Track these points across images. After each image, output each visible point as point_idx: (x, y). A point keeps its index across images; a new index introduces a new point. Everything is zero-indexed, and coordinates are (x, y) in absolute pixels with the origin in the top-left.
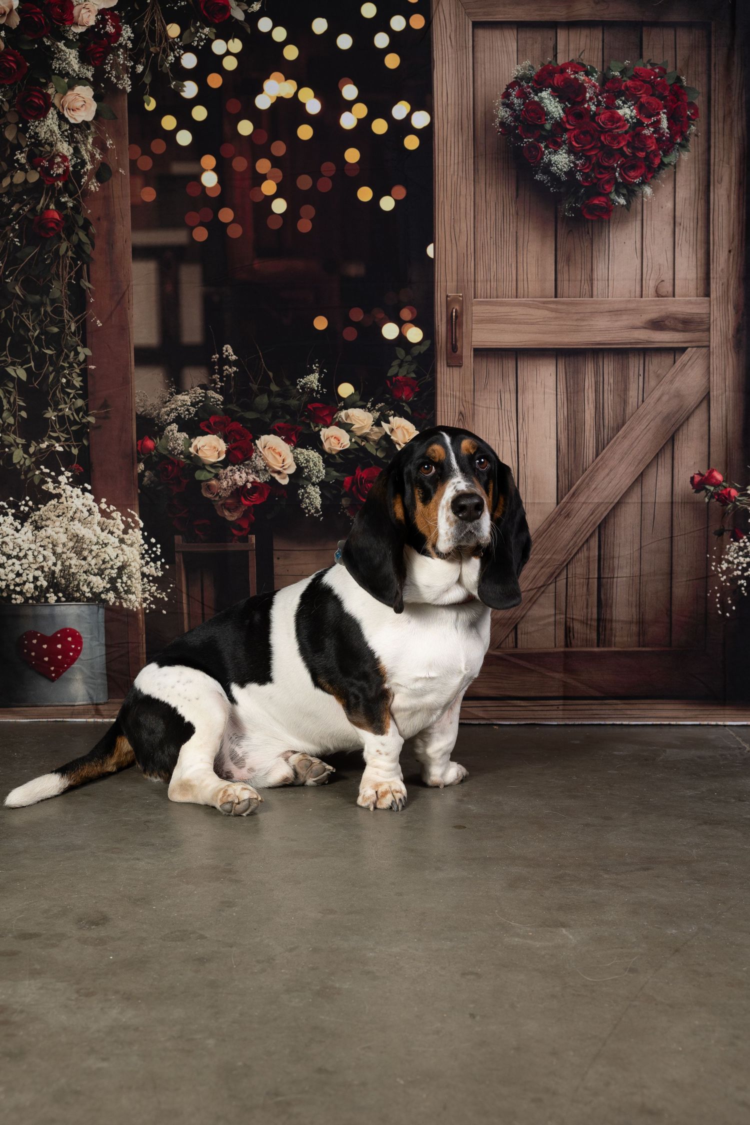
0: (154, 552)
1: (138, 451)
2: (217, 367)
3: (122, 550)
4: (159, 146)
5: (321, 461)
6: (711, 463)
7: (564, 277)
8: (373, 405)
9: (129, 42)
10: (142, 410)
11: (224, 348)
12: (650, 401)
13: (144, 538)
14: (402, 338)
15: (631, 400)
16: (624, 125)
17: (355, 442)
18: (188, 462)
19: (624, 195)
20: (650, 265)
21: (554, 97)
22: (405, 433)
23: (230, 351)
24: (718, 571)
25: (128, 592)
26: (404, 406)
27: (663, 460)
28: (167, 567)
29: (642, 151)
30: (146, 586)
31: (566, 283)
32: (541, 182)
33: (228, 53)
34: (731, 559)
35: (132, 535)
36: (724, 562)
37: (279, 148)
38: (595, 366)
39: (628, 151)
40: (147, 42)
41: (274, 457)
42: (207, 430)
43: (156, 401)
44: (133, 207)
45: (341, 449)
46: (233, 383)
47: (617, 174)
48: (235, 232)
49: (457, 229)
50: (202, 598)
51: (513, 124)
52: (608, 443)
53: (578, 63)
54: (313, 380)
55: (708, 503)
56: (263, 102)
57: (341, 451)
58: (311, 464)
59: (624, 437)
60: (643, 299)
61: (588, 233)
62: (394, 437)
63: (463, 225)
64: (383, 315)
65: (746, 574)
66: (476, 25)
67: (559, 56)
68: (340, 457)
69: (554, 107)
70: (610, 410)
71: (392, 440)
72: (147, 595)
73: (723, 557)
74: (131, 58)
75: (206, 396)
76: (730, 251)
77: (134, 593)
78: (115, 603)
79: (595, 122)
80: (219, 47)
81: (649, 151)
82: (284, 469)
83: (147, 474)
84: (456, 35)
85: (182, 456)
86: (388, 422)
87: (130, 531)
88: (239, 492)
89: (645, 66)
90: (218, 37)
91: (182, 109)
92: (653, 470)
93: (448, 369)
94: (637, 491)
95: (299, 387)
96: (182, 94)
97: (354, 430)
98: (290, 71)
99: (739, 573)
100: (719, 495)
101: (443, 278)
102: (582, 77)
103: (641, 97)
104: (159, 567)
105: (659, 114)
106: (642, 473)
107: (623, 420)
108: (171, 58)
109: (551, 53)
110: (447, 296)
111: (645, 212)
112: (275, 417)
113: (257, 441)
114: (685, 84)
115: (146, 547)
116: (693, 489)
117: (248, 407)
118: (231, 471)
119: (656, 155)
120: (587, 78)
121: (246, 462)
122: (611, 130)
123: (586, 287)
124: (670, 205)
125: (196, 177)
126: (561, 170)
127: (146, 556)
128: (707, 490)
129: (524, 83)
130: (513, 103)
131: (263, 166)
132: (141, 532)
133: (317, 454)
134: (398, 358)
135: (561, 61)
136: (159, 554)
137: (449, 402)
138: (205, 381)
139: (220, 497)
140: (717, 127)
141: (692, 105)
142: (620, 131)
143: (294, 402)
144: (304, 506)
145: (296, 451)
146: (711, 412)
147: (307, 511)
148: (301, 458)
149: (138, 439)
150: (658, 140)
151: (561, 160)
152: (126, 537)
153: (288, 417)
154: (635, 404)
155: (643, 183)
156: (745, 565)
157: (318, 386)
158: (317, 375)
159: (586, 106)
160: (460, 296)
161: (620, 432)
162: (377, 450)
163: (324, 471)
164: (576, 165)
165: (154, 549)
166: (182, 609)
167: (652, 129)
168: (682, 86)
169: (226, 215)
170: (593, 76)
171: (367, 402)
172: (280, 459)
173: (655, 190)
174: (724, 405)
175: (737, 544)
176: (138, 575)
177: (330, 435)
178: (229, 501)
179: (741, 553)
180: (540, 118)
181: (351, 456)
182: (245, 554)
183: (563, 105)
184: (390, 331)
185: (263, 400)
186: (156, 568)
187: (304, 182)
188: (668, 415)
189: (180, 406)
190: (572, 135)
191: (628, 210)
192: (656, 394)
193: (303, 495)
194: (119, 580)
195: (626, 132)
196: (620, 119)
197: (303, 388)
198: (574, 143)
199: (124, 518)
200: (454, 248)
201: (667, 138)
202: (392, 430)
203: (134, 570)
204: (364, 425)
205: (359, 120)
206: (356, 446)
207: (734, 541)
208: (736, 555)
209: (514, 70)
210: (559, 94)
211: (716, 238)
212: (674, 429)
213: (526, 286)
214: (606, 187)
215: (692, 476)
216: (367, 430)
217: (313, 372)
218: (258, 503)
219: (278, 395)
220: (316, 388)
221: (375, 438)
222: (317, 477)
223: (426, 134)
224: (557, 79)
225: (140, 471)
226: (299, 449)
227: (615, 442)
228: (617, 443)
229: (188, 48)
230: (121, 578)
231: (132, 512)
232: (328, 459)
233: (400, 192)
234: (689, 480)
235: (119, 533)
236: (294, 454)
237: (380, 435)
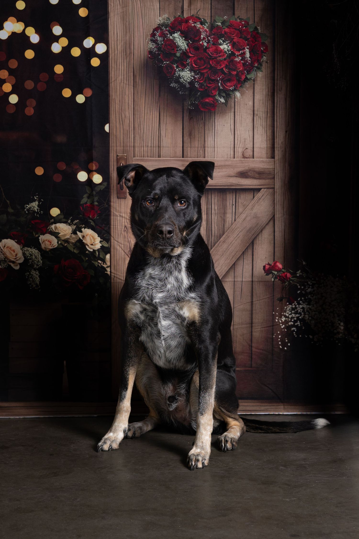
5: (40, 255)
6: (275, 257)
7: (187, 145)
8: (72, 221)
12: (240, 220)
14: (90, 181)
15: (228, 219)
16: (224, 55)
17: (61, 244)
19: (223, 97)
20: (239, 139)
21: (182, 37)
22: (92, 238)
24: (279, 322)
26: (91, 222)
27: (247, 256)
29: (234, 71)
31: (189, 149)
32: (174, 88)
34: (287, 315)
36: (283, 317)
37: (13, 64)
38: (207, 199)
39: (226, 70)
41: (10, 252)
45: (52, 248)
47: (220, 84)
49: (124, 117)
51: (157, 52)
52: (214, 245)
53: (196, 17)
54: (34, 205)
55: (274, 281)
56: (3, 35)
58: (34, 257)
59: (224, 242)
60: (235, 159)
61: (202, 119)
62: (85, 240)
63: (127, 113)
64: (77, 167)
65: (296, 324)
67: (185, 12)
68: (51, 253)
69: (181, 43)
70: (215, 225)
71: (83, 243)
73: (282, 313)
76: (286, 132)
79: (206, 52)
81: (238, 71)
82: (17, 260)
86: (81, 232)
89: (236, 20)
92: (241, 262)
93: (118, 200)
94: (232, 273)
95: (26, 210)
97: (60, 236)
98: (20, 16)
99: (292, 323)
100: (280, 276)
101: (115, 145)
102: (198, 25)
103: (234, 39)
105: (244, 49)
106: (234, 263)
107: (223, 232)
109: (180, 10)
110: (117, 156)
111: (236, 107)
112: (11, 228)
114: (260, 32)
116: (265, 273)
119: (243, 74)
120: (201, 26)
122: (216, 58)
123: (201, 151)
124: (251, 103)
126: (186, 81)
128: (273, 273)
129: (163, 28)
130: (157, 40)
131: (3, 74)
133: (37, 251)
134: (87, 193)
135: (186, 15)
137: (118, 219)
141: (264, 44)
142: (221, 59)
143: (22, 219)
144: (29, 282)
145: (24, 249)
146: (275, 227)
147: (31, 286)
148: (27, 253)
150: (244, 65)
151: (186, 75)
153: (19, 228)
154: (230, 222)
155: (236, 89)
156: (296, 319)
157: (38, 210)
158: (37, 203)
159: (201, 43)
160: (125, 156)
161: (221, 239)
162: (74, 248)
163: (41, 261)
164: (195, 78)
167: (240, 58)
168: (258, 33)
170: (205, 25)
171: (68, 219)
172: (14, 254)
173: (242, 94)
174: (283, 223)
175: (291, 306)
177: (45, 239)
179: (293, 312)
180: (174, 49)
181: (58, 252)
183: (187, 42)
184: (82, 176)
185: (3, 218)
187: (29, 85)
188: (250, 229)
190: (193, 60)
191: (226, 106)
192: (243, 216)
193: (28, 276)
195: (225, 59)
196: (221, 51)
197: (28, 210)
198: (194, 65)
200: (122, 127)
201: (249, 63)
204: (66, 233)
205: (63, 47)
206: (61, 246)
207: (289, 304)
208: (290, 313)
209: (158, 20)
210: (185, 35)
211: (278, 124)
212: (253, 237)
214: (213, 92)
215: (264, 265)
216: (68, 237)
217: (35, 201)
219: (13, 214)
220: (37, 211)
221: (73, 241)
222: (37, 265)
223: (105, 57)
224: (184, 26)
226: (26, 248)
227: (218, 245)
228: (220, 245)
232: (44, 254)
233: (88, 92)
234: (263, 268)
236: (22, 251)
237: (76, 240)
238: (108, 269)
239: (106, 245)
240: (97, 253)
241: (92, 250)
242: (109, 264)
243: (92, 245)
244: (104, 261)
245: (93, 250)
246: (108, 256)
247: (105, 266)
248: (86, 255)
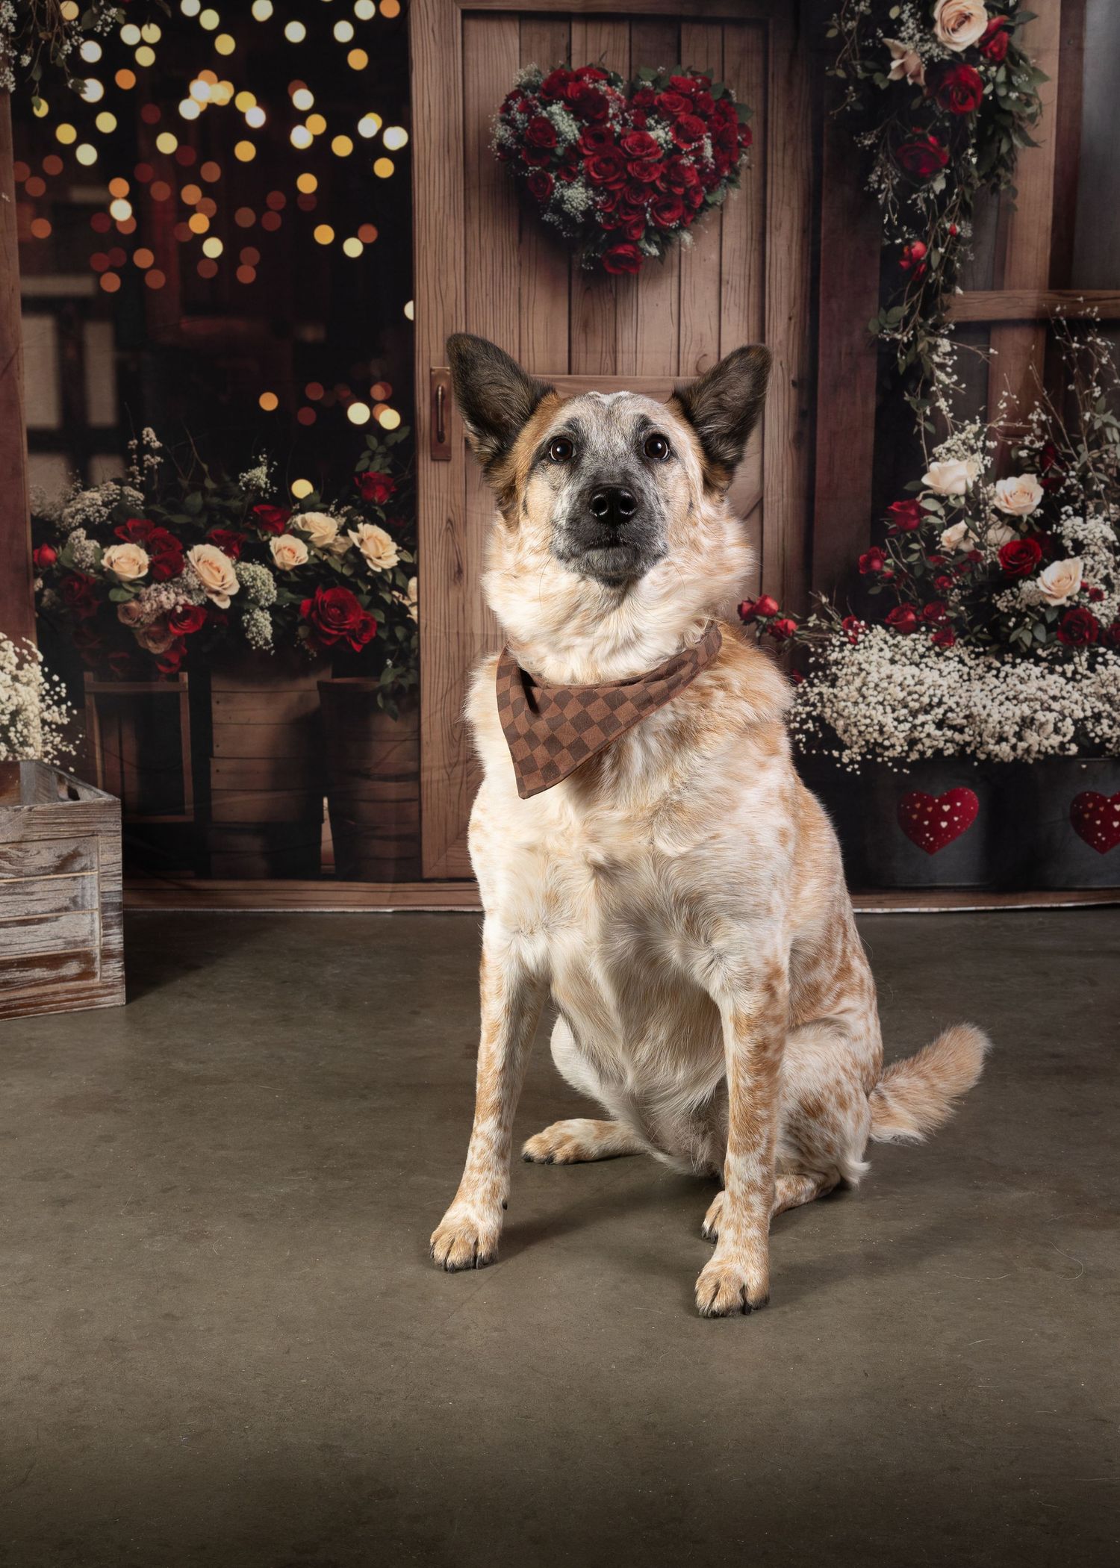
0: (58, 694)
1: (34, 563)
2: (135, 456)
3: (16, 690)
4: (53, 165)
5: (272, 579)
6: (763, 587)
7: (579, 346)
8: (338, 508)
9: (11, 24)
10: (38, 510)
11: (145, 432)
13: (44, 674)
14: (373, 423)
16: (657, 152)
17: (315, 556)
18: (100, 578)
19: (656, 243)
20: (689, 334)
21: (568, 112)
22: (379, 544)
23: (153, 435)
25: (23, 744)
26: (376, 511)
28: (75, 712)
29: (680, 187)
30: (48, 736)
31: (582, 355)
32: (551, 224)
33: (142, 43)
35: (28, 670)
37: (212, 172)
39: (661, 186)
40: (35, 26)
41: (212, 573)
42: (123, 537)
43: (57, 499)
44: (22, 245)
45: (297, 564)
46: (156, 478)
47: (648, 216)
48: (156, 280)
49: (444, 286)
50: (121, 751)
51: (514, 147)
53: (599, 69)
54: (259, 475)
55: (759, 638)
56: (189, 110)
57: (297, 567)
58: (259, 583)
60: (681, 378)
61: (611, 291)
62: (367, 549)
63: (451, 279)
64: (347, 393)
65: (805, 727)
66: (467, 14)
67: (574, 59)
68: (296, 575)
69: (567, 126)
71: (361, 554)
72: (49, 748)
74: (14, 47)
75: (122, 494)
76: (790, 319)
77: (31, 745)
78: (7, 757)
79: (619, 146)
80: (130, 34)
81: (689, 186)
82: (224, 589)
83: (46, 592)
84: (440, 26)
85: (92, 571)
86: (356, 530)
87: (26, 666)
88: (166, 617)
89: (684, 74)
90: (128, 21)
91: (83, 117)
93: (432, 463)
95: (241, 484)
96: (84, 96)
97: (313, 540)
98: (225, 69)
99: (797, 725)
100: (773, 628)
101: (425, 347)
102: (603, 87)
103: (678, 116)
104: (64, 711)
105: (700, 138)
108: (67, 48)
109: (563, 55)
110: (431, 370)
111: (683, 265)
112: (211, 522)
113: (188, 553)
114: (735, 99)
115: (47, 686)
116: (741, 620)
117: (175, 508)
118: (156, 590)
119: (698, 193)
120: (609, 90)
121: (176, 580)
122: (640, 158)
123: (609, 361)
124: (714, 257)
125: (104, 208)
126: (577, 209)
127: (47, 698)
128: (758, 621)
129: (528, 93)
130: (514, 120)
131: (191, 194)
132: (40, 667)
133: (266, 571)
134: (368, 448)
135: (576, 65)
136: (63, 695)
137: (434, 505)
138: (120, 475)
139: (142, 624)
140: (776, 157)
141: (743, 128)
142: (652, 159)
143: (235, 504)
144: (250, 636)
145: (238, 565)
146: (764, 524)
147: (253, 642)
148: (246, 575)
149: (34, 547)
150: (700, 172)
151: (577, 196)
152: (20, 673)
153: (228, 522)
155: (682, 227)
156: (804, 716)
157: (266, 483)
158: (264, 469)
159: (608, 125)
162: (342, 565)
163: (275, 592)
164: (596, 203)
165: (58, 689)
166: (94, 765)
167: (693, 158)
168: (731, 103)
169: (144, 258)
170: (617, 86)
171: (330, 504)
172: (219, 576)
173: (696, 238)
174: (781, 516)
176: (37, 722)
177: (282, 545)
178: (154, 629)
179: (799, 701)
180: (549, 140)
181: (310, 573)
182: (175, 696)
183: (578, 124)
184: (358, 414)
185: (196, 500)
186: (61, 714)
187: (245, 217)
189: (89, 506)
190: (591, 163)
191: (662, 263)
193: (249, 622)
194: (12, 729)
195: (660, 161)
196: (652, 143)
197: (246, 484)
198: (593, 174)
199: (18, 650)
200: (440, 308)
201: (711, 169)
202: (361, 541)
203: (32, 716)
204: (325, 534)
205: (316, 137)
206: (316, 561)
209: (518, 76)
210: (575, 109)
211: (773, 301)
213: (531, 359)
214: (634, 232)
216: (329, 541)
217: (259, 464)
218: (191, 632)
219: (215, 494)
220: (264, 486)
221: (340, 550)
222: (267, 600)
223: (403, 158)
224: (571, 89)
225: (37, 589)
226: (243, 563)
229: (89, 35)
230: (15, 726)
231: (29, 642)
232: (281, 576)
233: (370, 233)
235: (11, 668)
236: (236, 569)
237: (346, 547)
238: (414, 611)
239: (409, 559)
240: (391, 577)
241: (379, 570)
242: (414, 598)
243: (379, 558)
244: (404, 592)
245: (383, 569)
246: (413, 583)
247: (407, 603)
248: (368, 580)
